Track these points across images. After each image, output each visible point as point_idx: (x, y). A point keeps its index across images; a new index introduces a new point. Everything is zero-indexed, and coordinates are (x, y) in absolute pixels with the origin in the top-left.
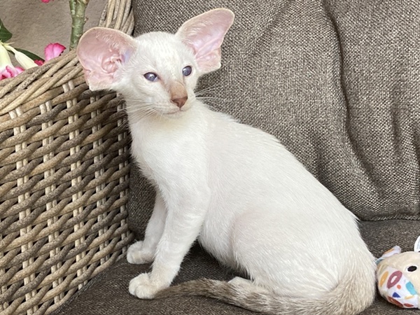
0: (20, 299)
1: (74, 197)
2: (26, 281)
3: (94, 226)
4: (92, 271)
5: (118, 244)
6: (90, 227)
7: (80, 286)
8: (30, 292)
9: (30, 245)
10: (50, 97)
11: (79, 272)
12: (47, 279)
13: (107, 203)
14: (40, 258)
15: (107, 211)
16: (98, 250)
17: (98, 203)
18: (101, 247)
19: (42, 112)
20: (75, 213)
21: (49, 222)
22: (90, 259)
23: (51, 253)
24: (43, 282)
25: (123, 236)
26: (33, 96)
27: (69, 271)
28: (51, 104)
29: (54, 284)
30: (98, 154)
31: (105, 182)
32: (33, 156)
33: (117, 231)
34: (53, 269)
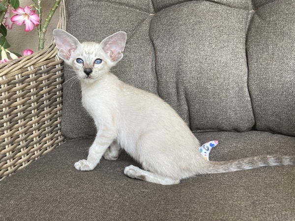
0: (4, 162)
1: (33, 118)
2: (7, 154)
3: (44, 132)
4: (43, 152)
5: (57, 141)
6: (42, 133)
7: (36, 159)
8: (10, 159)
9: (9, 138)
10: (21, 72)
11: (36, 152)
12: (18, 154)
13: (50, 122)
14: (15, 145)
15: (50, 126)
16: (46, 143)
17: (46, 122)
18: (47, 142)
19: (17, 79)
20: (34, 125)
21: (20, 129)
22: (42, 147)
23: (21, 143)
24: (16, 156)
25: (59, 137)
26: (12, 71)
27: (30, 151)
28: (21, 75)
29: (22, 157)
30: (46, 100)
31: (50, 112)
32: (11, 98)
33: (56, 135)
34: (22, 150)
